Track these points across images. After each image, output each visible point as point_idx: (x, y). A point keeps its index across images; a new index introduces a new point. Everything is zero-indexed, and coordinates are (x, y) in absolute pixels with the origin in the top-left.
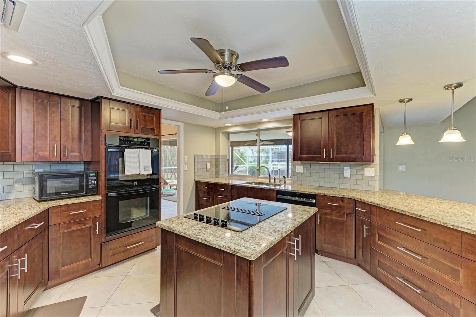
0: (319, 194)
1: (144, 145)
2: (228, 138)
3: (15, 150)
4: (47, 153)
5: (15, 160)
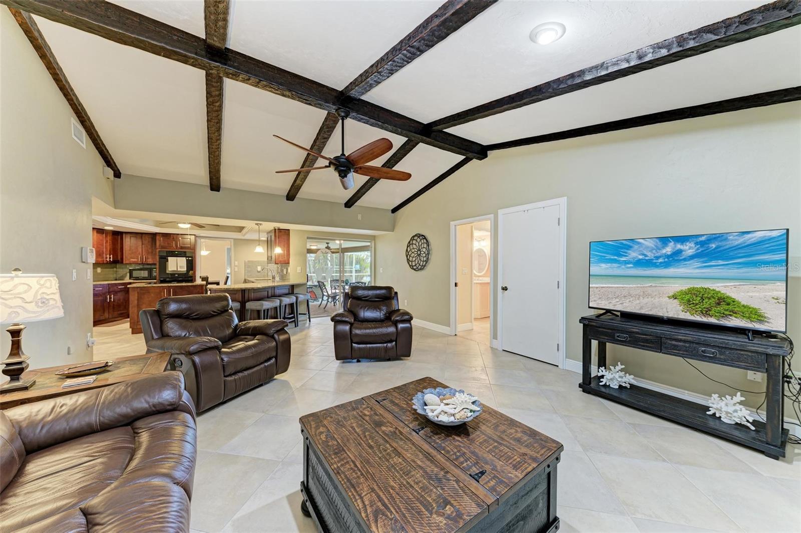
1: (182, 255)
3: (122, 259)
4: (136, 260)
5: (122, 262)
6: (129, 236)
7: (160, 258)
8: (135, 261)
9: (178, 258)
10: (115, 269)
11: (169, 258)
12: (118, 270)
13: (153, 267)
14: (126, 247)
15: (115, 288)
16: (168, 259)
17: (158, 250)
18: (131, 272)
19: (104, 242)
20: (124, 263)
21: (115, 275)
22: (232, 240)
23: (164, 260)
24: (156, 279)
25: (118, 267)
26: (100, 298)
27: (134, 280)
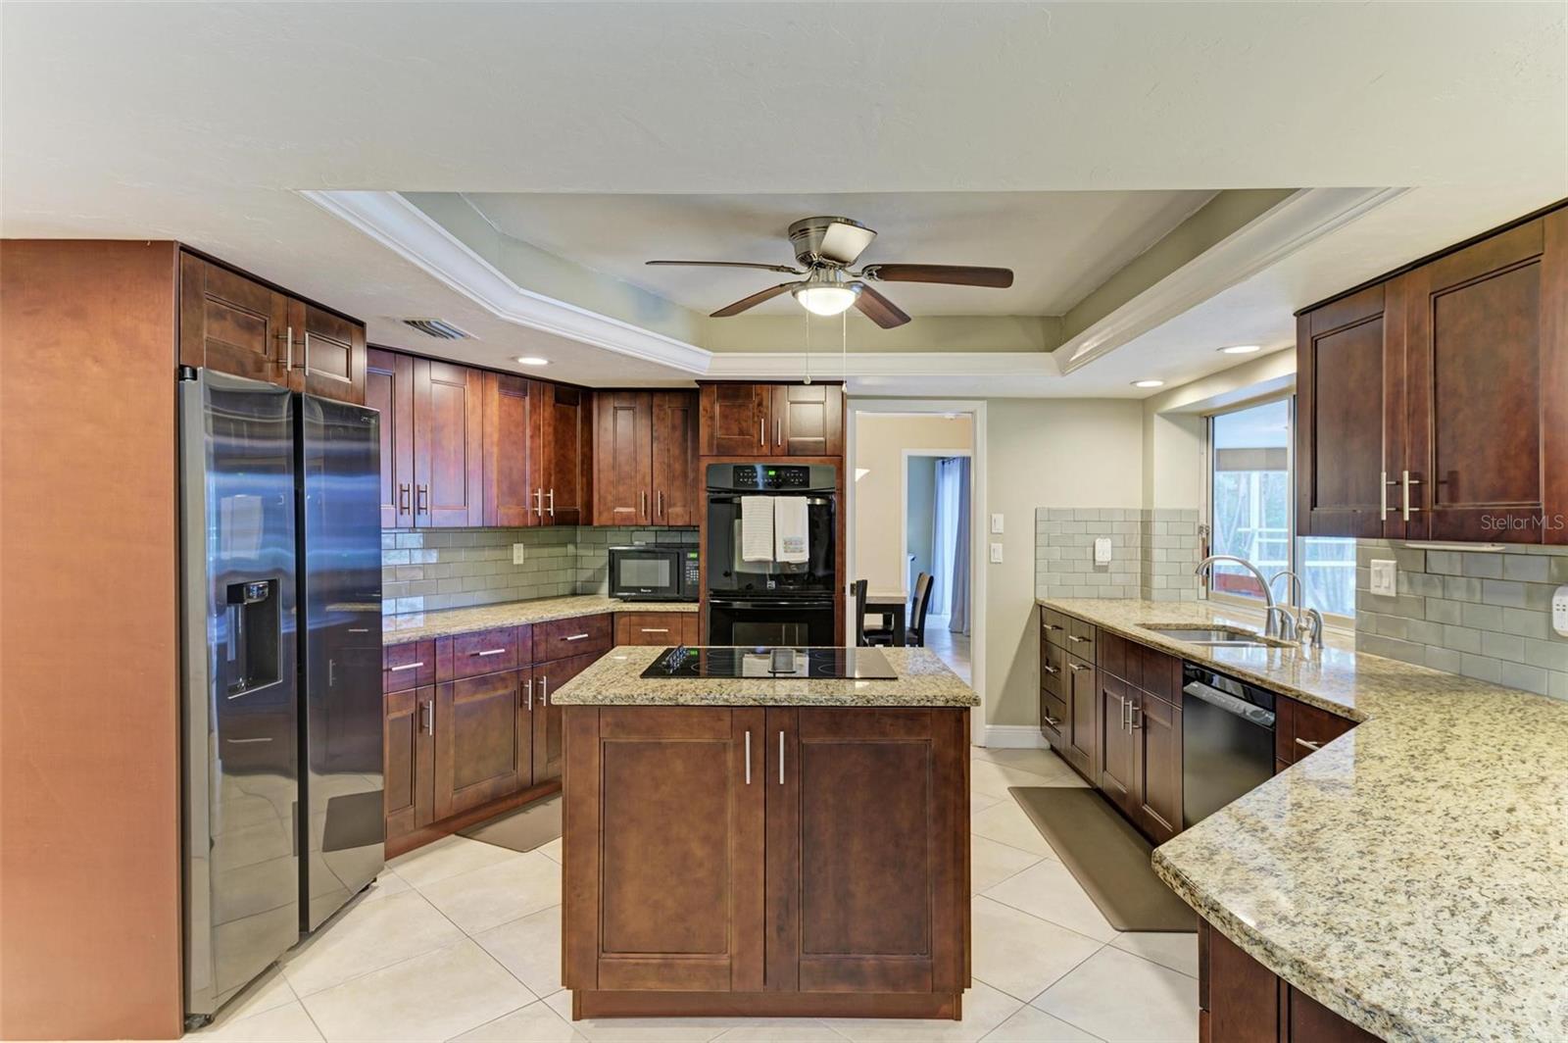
0: (1281, 692)
1: (793, 485)
2: (1208, 435)
3: (589, 505)
4: (632, 510)
5: (589, 522)
6: (610, 404)
7: (713, 501)
8: (628, 516)
9: (779, 499)
10: (571, 548)
11: (746, 500)
12: (581, 552)
13: (687, 539)
14: (602, 456)
15: (555, 641)
16: (739, 505)
17: (704, 463)
18: (614, 560)
19: (528, 432)
20: (595, 524)
21: (569, 575)
22: (981, 409)
23: (725, 508)
24: (696, 601)
25: (579, 539)
26: (501, 692)
27: (625, 600)
